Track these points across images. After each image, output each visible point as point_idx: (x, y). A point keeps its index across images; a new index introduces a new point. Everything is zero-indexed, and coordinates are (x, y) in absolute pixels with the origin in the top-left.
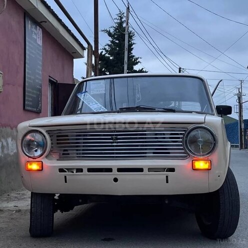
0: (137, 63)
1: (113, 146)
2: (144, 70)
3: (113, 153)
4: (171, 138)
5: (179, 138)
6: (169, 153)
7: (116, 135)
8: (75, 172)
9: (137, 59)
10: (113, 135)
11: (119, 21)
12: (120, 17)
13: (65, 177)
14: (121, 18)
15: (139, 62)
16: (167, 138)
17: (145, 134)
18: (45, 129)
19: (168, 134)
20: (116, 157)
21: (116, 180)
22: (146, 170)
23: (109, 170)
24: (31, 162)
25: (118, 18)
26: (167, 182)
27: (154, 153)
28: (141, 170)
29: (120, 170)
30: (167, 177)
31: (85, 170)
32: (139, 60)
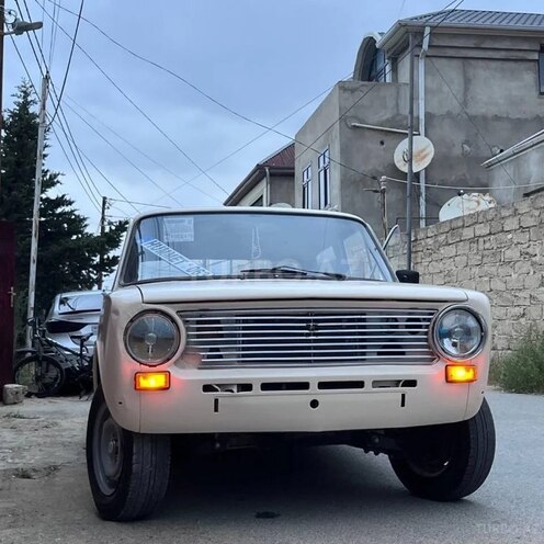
0: (53, 184)
1: (309, 341)
2: (67, 198)
3: (309, 355)
4: (407, 327)
5: (420, 327)
6: (403, 353)
7: (315, 321)
8: (235, 389)
9: (56, 176)
10: (309, 321)
11: (21, 101)
12: (25, 92)
13: (216, 401)
14: (26, 94)
15: (58, 182)
16: (402, 327)
17: (364, 320)
18: (174, 308)
19: (402, 320)
20: (315, 361)
21: (314, 404)
22: (368, 385)
23: (304, 386)
24: (145, 374)
25: (19, 93)
26: (403, 405)
27: (379, 353)
28: (360, 384)
29: (322, 385)
30: (403, 396)
31: (257, 388)
32: (59, 178)
